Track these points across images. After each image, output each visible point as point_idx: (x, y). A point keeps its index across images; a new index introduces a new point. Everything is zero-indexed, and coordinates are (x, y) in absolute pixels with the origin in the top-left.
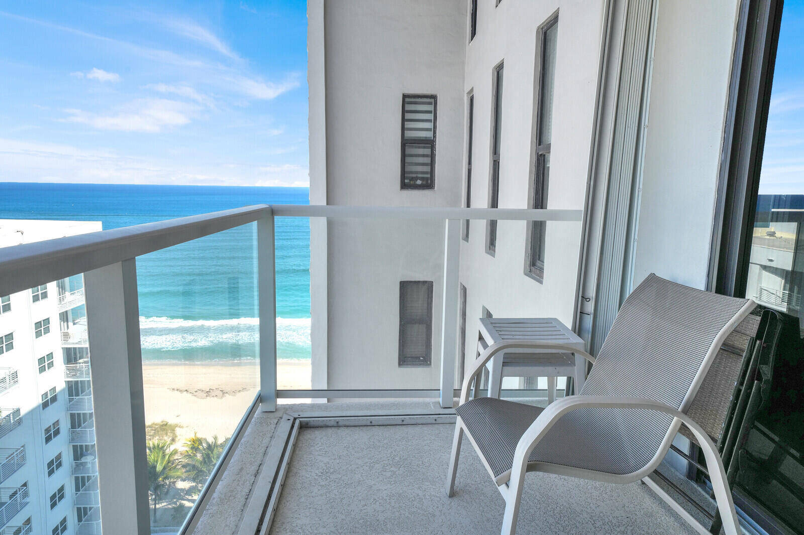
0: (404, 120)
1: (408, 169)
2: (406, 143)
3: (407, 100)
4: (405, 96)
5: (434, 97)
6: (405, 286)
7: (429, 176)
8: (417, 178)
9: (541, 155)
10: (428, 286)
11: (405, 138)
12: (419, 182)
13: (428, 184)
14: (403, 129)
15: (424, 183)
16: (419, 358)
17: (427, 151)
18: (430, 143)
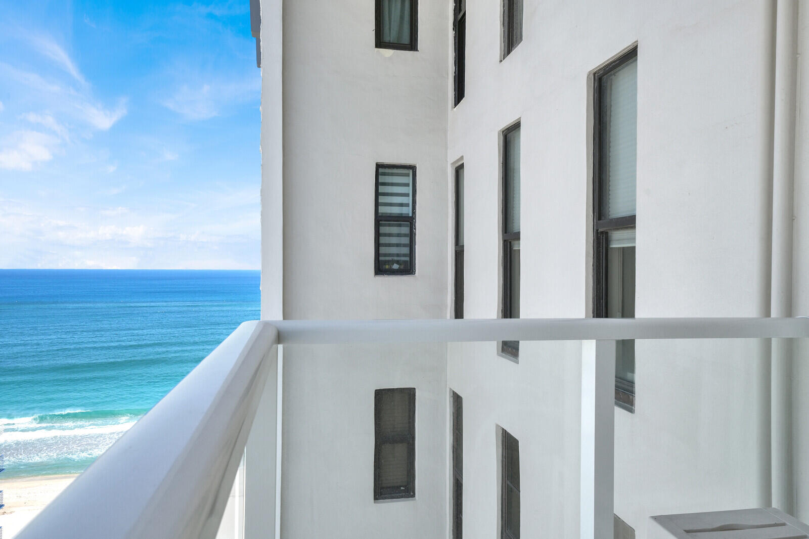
0: (377, 194)
1: (383, 250)
2: (380, 220)
3: (381, 170)
4: (379, 166)
5: (413, 168)
6: (381, 396)
7: (407, 259)
8: (393, 262)
9: (602, 232)
10: (409, 395)
11: (380, 215)
12: (396, 266)
13: (408, 268)
14: (377, 204)
15: (402, 267)
16: (399, 487)
17: (405, 230)
18: (410, 221)
